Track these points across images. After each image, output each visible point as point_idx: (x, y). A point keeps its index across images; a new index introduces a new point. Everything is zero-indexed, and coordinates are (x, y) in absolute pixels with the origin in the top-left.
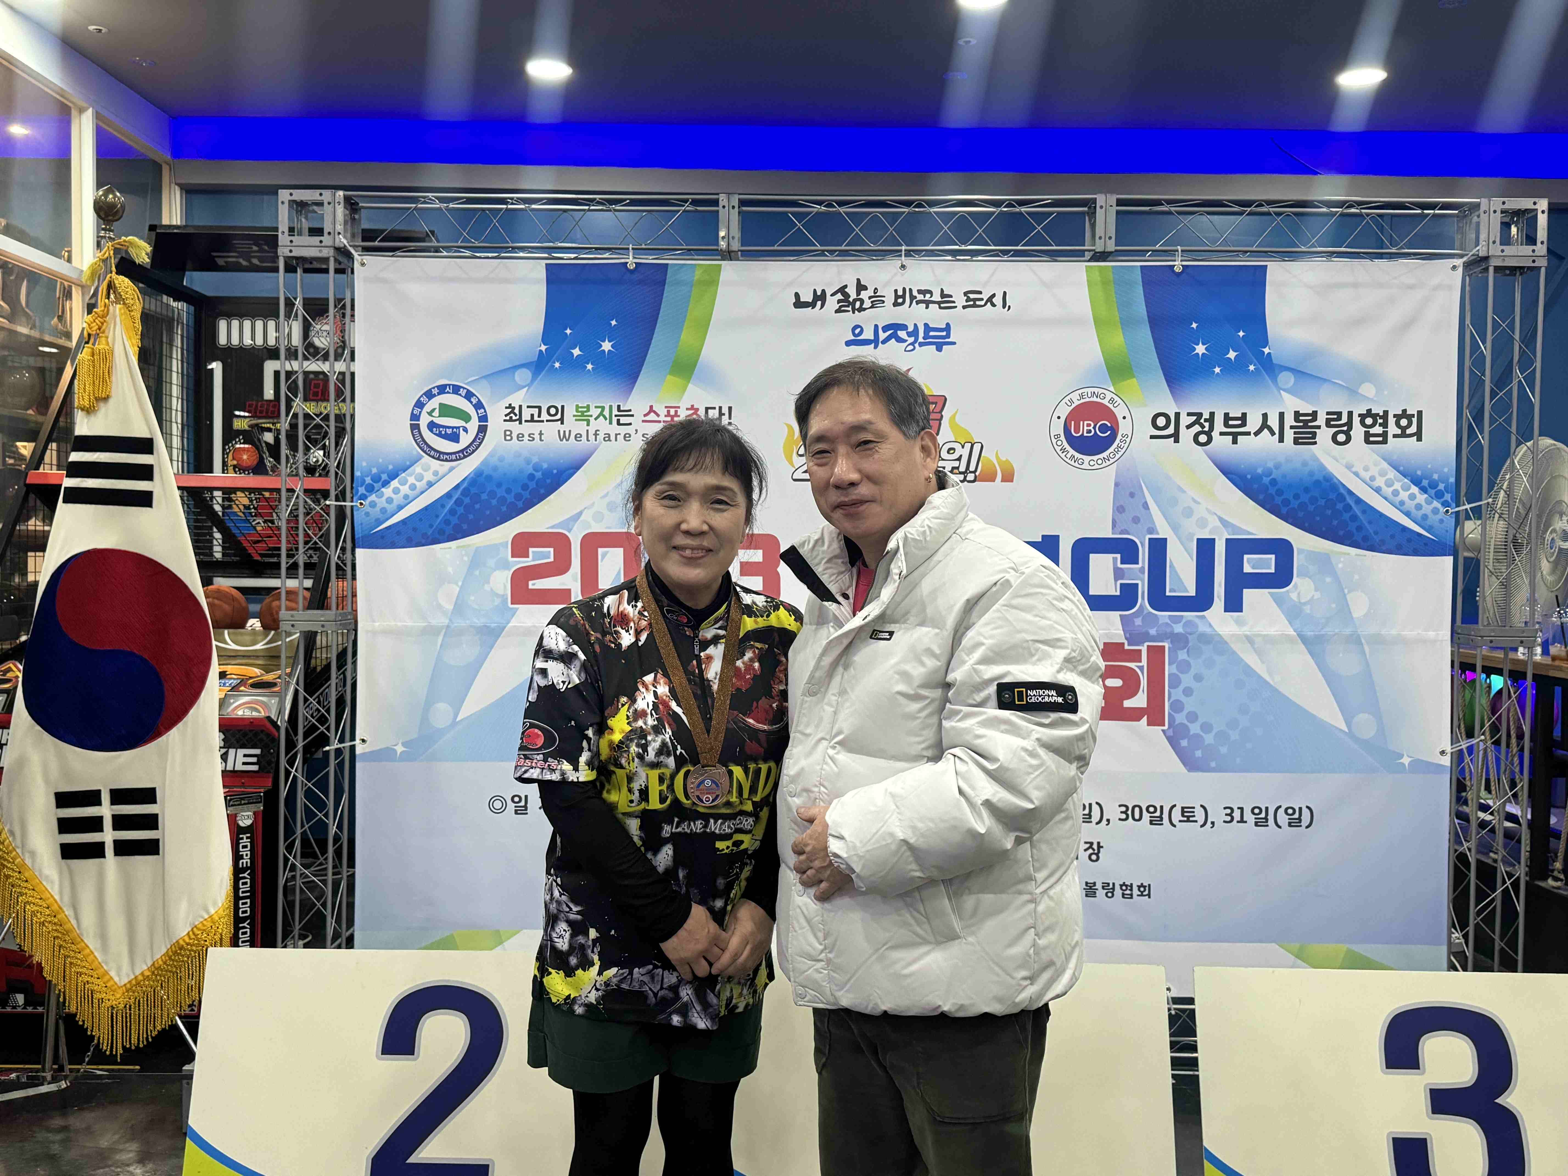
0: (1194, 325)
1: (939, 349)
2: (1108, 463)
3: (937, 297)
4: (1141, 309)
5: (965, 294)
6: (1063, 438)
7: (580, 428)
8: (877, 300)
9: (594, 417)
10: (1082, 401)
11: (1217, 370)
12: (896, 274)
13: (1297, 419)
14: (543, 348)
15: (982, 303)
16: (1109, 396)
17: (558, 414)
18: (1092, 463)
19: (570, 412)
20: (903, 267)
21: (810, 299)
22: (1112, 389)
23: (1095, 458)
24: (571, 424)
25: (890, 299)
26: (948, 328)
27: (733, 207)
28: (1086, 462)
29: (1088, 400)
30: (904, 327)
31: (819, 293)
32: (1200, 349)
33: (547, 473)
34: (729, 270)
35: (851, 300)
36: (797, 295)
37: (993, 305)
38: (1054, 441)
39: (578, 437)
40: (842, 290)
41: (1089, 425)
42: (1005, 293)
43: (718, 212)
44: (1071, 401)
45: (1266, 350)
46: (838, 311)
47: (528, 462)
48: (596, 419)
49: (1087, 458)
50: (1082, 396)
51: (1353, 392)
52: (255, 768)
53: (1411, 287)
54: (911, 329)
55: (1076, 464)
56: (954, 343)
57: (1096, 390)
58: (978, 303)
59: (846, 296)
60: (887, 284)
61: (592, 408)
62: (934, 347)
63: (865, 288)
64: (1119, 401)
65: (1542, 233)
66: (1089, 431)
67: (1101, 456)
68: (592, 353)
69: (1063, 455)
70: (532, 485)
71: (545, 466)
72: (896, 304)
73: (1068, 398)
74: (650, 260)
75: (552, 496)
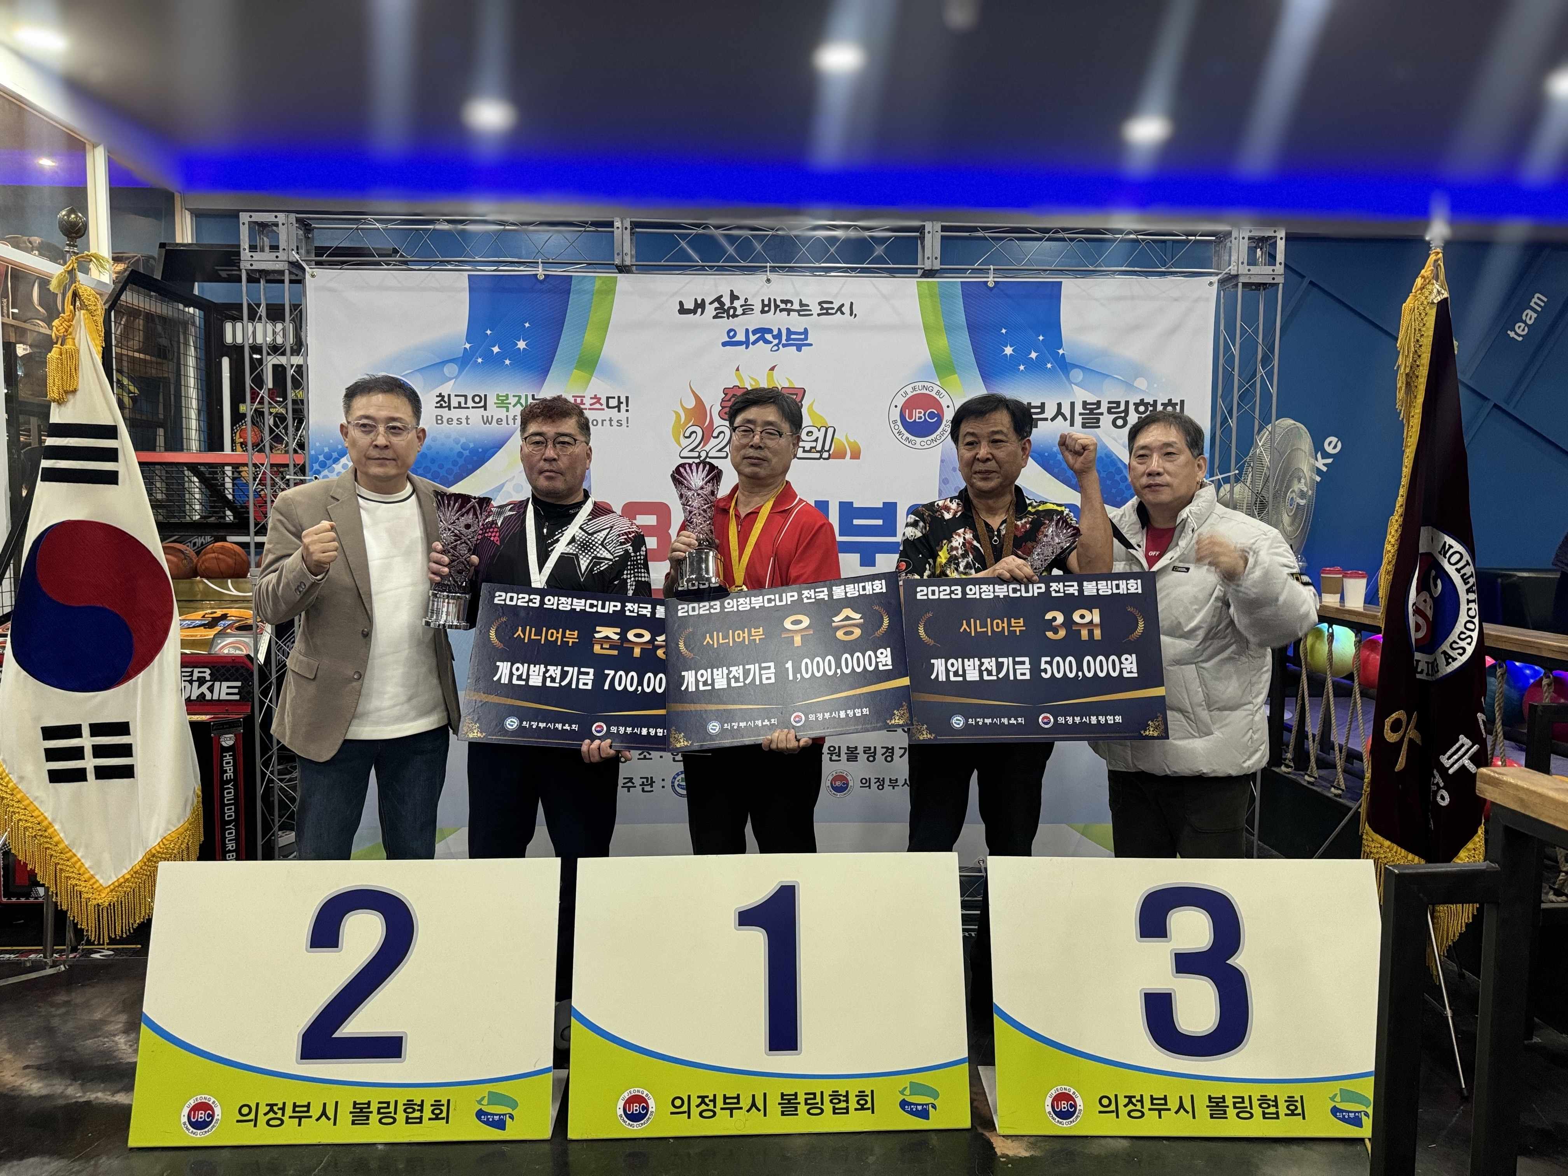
0: (1004, 331)
1: (799, 349)
2: (935, 443)
3: (796, 306)
4: (961, 318)
5: (820, 303)
6: (899, 423)
7: (501, 413)
8: (747, 309)
9: (513, 404)
10: (915, 393)
11: (1022, 368)
12: (763, 287)
13: (1084, 408)
14: (468, 346)
15: (833, 311)
16: (936, 388)
17: (482, 402)
18: (923, 444)
19: (491, 401)
20: (768, 280)
21: (692, 306)
22: (938, 383)
23: (925, 439)
24: (493, 410)
25: (758, 307)
26: (806, 332)
27: (626, 228)
28: (918, 443)
29: (919, 392)
30: (770, 331)
31: (699, 302)
32: (1008, 351)
33: (474, 452)
34: (624, 281)
35: (726, 307)
36: (681, 303)
37: (843, 313)
38: (892, 426)
39: (499, 421)
40: (719, 299)
41: (920, 413)
42: (852, 303)
43: (613, 232)
44: (906, 393)
45: (1061, 352)
46: (715, 317)
47: (457, 442)
48: (514, 406)
49: (918, 440)
50: (914, 389)
51: (1129, 386)
52: (237, 697)
53: (1176, 300)
54: (775, 333)
55: (910, 445)
56: (811, 345)
57: (926, 384)
58: (830, 311)
59: (722, 304)
60: (754, 296)
61: (510, 397)
62: (795, 348)
63: (738, 298)
64: (944, 393)
65: (1280, 257)
66: (920, 418)
67: (930, 438)
68: (509, 350)
69: (899, 437)
70: (461, 462)
71: (472, 445)
72: (763, 312)
73: (903, 390)
74: (558, 272)
75: (478, 471)
